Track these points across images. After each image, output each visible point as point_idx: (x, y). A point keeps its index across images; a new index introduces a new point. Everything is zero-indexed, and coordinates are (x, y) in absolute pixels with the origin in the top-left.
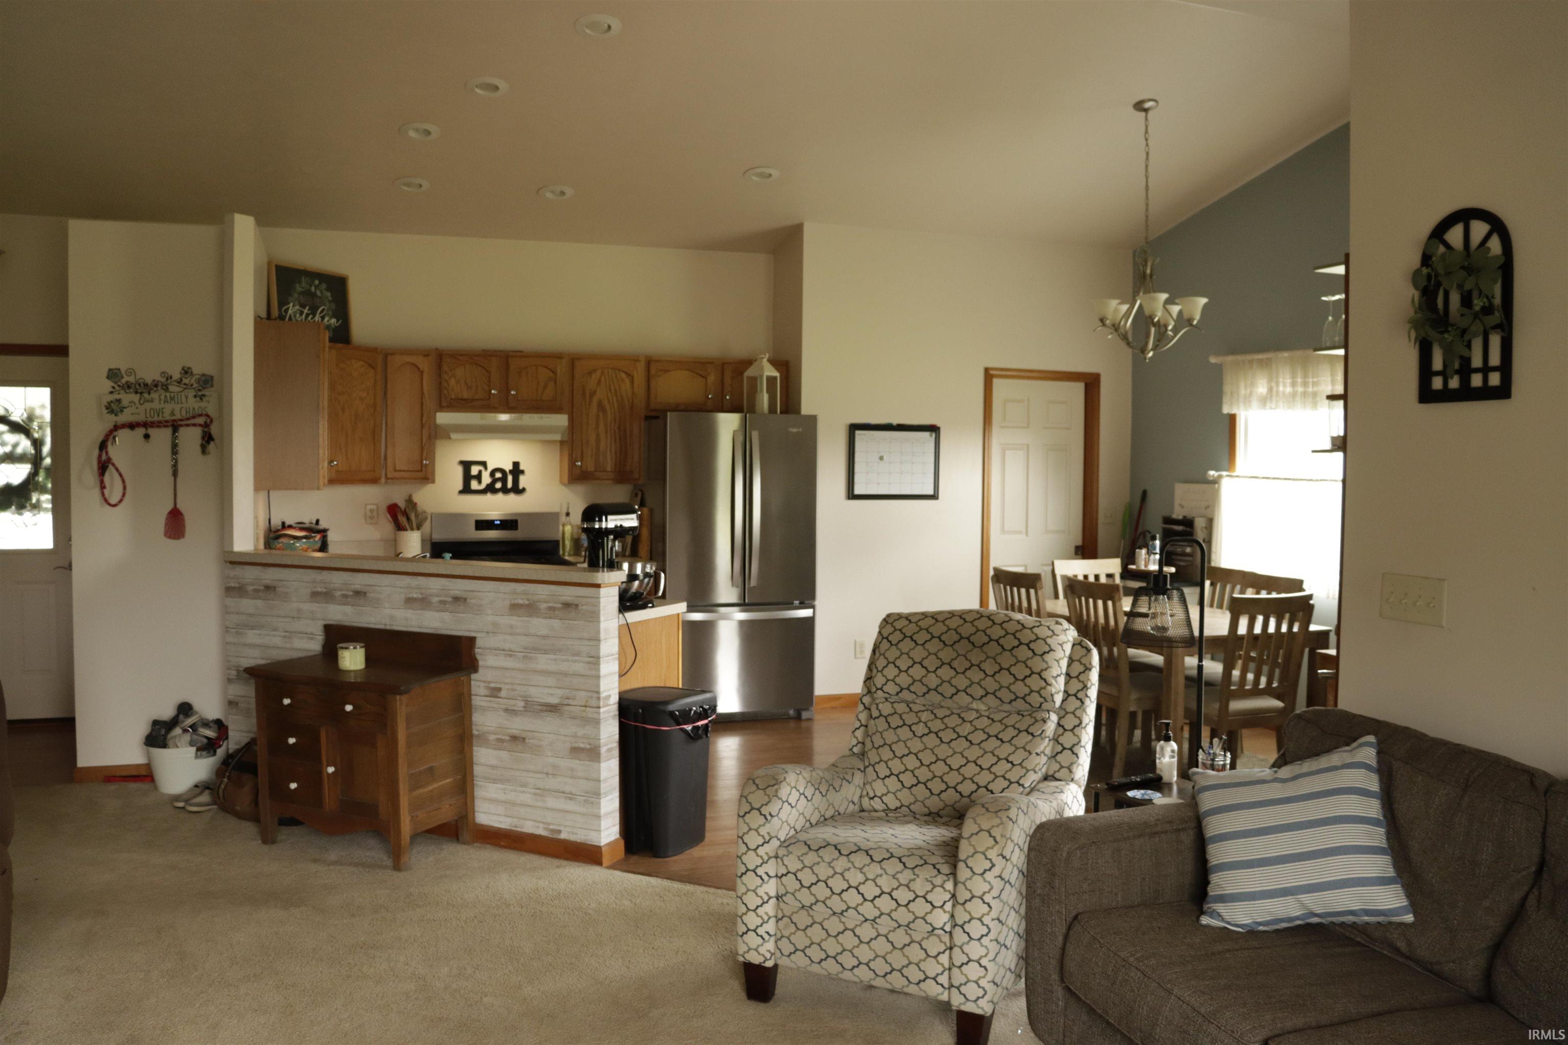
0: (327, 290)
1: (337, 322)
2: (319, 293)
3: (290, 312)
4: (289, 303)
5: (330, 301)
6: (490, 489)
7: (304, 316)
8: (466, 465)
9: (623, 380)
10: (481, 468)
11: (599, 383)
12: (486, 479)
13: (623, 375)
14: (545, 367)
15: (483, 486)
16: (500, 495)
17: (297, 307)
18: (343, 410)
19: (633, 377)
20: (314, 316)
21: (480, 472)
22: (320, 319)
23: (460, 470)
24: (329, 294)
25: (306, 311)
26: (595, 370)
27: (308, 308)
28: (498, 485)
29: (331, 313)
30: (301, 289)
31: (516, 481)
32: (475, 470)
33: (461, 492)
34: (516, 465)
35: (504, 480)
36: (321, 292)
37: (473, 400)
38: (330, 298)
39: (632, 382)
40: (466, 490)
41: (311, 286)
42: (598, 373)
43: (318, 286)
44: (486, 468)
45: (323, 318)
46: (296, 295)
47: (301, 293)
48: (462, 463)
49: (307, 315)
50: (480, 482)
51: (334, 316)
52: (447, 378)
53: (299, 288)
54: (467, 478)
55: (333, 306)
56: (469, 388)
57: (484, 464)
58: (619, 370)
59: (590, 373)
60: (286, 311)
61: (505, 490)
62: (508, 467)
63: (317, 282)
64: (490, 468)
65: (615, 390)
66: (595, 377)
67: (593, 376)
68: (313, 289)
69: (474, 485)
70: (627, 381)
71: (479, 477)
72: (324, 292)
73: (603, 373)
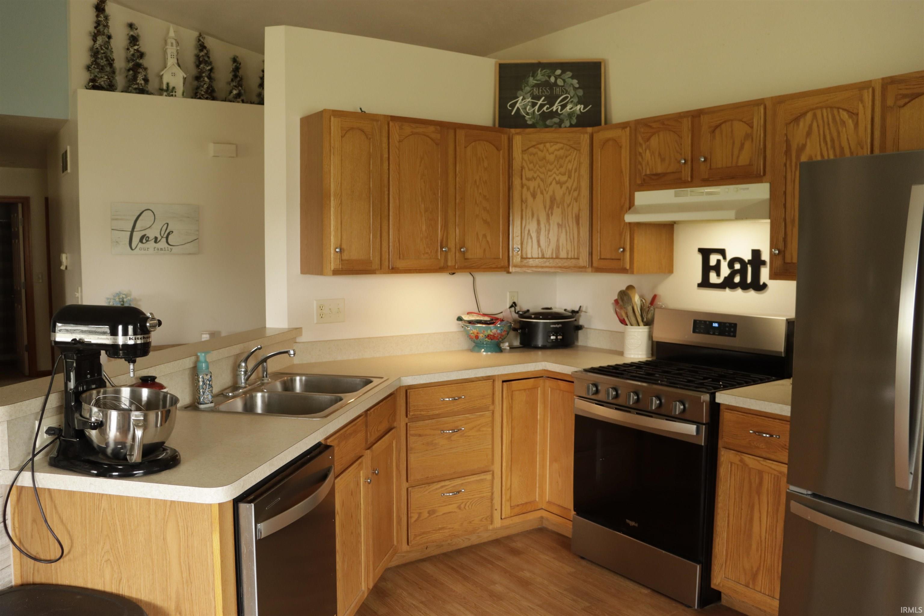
0: (572, 77)
1: (583, 110)
2: (560, 82)
3: (518, 105)
4: (518, 97)
5: (575, 89)
6: (728, 284)
7: (537, 107)
8: (706, 253)
9: (843, 123)
10: (720, 257)
11: (809, 134)
12: (725, 271)
13: (845, 115)
14: (741, 120)
15: (720, 281)
16: (739, 291)
17: (530, 100)
18: (534, 196)
19: (857, 114)
20: (552, 105)
21: (719, 261)
22: (560, 107)
23: (699, 258)
24: (575, 82)
25: (540, 102)
26: (804, 114)
27: (543, 98)
28: (737, 279)
29: (576, 100)
30: (535, 82)
31: (756, 275)
32: (713, 259)
33: (700, 285)
34: (756, 253)
35: (743, 272)
36: (564, 81)
37: (665, 174)
38: (577, 86)
39: (856, 125)
40: (705, 284)
41: (549, 77)
42: (809, 116)
43: (560, 75)
44: (725, 258)
45: (563, 107)
46: (528, 89)
47: (537, 86)
48: (701, 250)
49: (542, 106)
50: (718, 275)
51: (579, 103)
52: (640, 150)
53: (532, 81)
54: (706, 268)
55: (580, 93)
56: (663, 160)
57: (722, 252)
58: (838, 108)
59: (797, 120)
60: (513, 106)
61: (744, 286)
62: (747, 256)
63: (558, 72)
64: (729, 257)
65: (832, 140)
66: (803, 125)
67: (801, 124)
68: (552, 79)
69: (713, 278)
70: (850, 123)
71: (717, 268)
72: (569, 81)
73: (815, 116)
